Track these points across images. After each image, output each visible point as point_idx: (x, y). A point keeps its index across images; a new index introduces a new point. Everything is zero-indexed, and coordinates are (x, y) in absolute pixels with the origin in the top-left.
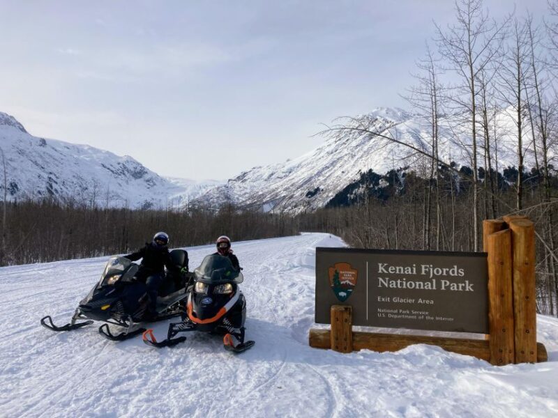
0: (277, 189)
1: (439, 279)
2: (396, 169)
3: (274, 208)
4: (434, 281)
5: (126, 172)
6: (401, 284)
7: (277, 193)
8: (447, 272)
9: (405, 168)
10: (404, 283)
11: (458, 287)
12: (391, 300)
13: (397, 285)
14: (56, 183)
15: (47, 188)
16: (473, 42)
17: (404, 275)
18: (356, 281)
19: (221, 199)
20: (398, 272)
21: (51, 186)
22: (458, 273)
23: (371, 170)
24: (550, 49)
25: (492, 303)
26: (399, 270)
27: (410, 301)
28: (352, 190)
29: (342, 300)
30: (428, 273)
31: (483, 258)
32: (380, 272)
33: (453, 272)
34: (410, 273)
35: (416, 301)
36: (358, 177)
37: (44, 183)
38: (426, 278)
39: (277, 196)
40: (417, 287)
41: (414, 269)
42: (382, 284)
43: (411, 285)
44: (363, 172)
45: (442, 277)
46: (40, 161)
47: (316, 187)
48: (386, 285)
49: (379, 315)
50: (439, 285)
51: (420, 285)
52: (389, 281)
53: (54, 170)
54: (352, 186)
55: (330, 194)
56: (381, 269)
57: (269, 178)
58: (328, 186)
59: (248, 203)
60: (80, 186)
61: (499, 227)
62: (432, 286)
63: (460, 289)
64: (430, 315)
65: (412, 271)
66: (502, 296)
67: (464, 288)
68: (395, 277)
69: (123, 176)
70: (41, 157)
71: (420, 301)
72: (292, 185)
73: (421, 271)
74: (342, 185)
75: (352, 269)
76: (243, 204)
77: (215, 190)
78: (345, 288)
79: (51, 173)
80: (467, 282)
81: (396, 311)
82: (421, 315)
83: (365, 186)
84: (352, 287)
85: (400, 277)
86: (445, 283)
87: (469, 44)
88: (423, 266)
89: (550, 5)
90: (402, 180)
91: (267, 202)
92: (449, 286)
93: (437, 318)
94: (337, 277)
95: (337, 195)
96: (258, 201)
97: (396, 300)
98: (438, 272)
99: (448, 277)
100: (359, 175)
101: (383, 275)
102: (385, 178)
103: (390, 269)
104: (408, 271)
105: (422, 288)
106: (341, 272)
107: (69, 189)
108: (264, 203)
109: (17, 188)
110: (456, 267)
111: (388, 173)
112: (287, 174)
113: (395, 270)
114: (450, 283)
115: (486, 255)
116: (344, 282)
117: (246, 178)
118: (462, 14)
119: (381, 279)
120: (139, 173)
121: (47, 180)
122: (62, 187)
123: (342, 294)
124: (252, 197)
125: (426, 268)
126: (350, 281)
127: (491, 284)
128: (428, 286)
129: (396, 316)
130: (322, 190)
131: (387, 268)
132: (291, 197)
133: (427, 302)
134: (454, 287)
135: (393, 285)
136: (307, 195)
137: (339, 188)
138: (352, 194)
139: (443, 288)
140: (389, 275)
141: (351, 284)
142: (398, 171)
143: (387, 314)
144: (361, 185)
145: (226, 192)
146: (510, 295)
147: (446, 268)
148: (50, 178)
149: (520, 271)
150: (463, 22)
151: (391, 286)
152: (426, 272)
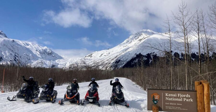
0: (104, 60)
1: (183, 98)
2: (150, 53)
3: (103, 67)
4: (182, 98)
5: (45, 53)
6: (172, 99)
7: (104, 62)
8: (185, 96)
9: (154, 53)
10: (173, 99)
11: (188, 100)
12: (169, 104)
13: (171, 99)
14: (18, 57)
15: (14, 59)
16: (185, 18)
17: (173, 97)
18: (159, 98)
19: (82, 64)
20: (171, 96)
21: (16, 58)
22: (188, 96)
23: (140, 53)
24: (210, 22)
25: (198, 105)
26: (172, 95)
27: (175, 104)
28: (133, 61)
29: (155, 103)
30: (180, 96)
31: (195, 92)
32: (166, 96)
33: (187, 96)
34: (175, 96)
35: (177, 104)
36: (135, 56)
37: (13, 57)
38: (179, 98)
39: (104, 63)
40: (177, 100)
41: (176, 95)
42: (167, 99)
43: (175, 99)
44: (137, 54)
45: (184, 97)
46: (12, 48)
47: (119, 60)
48: (168, 100)
49: (166, 108)
50: (183, 100)
51: (178, 99)
52: (169, 98)
53: (17, 52)
54: (133, 59)
55: (125, 62)
56: (166, 95)
57: (101, 56)
58: (124, 59)
59: (93, 65)
60: (27, 58)
61: (200, 83)
62: (181, 100)
63: (189, 101)
64: (181, 108)
65: (175, 95)
66: (201, 103)
67: (190, 100)
68: (170, 97)
69: (44, 54)
70: (12, 47)
71: (178, 104)
72: (110, 59)
73: (178, 96)
74: (129, 59)
75: (158, 95)
76: (91, 66)
77: (80, 60)
78: (156, 100)
79: (16, 53)
80: (191, 99)
81: (171, 107)
82: (178, 108)
83: (138, 60)
84: (158, 100)
85: (172, 97)
86: (185, 99)
87: (183, 19)
88: (178, 94)
89: (209, 7)
90: (152, 57)
91: (100, 65)
92: (186, 100)
93: (183, 109)
94: (154, 97)
95: (127, 63)
96: (96, 65)
97: (171, 104)
98: (183, 96)
99: (186, 97)
100: (136, 55)
101: (167, 97)
102: (145, 56)
103: (169, 95)
104: (174, 95)
105: (178, 100)
106: (155, 96)
107: (23, 59)
108: (99, 66)
109: (2, 59)
110: (188, 95)
111: (147, 54)
112: (108, 54)
113: (171, 95)
114: (186, 99)
115: (196, 91)
116: (156, 99)
117: (92, 56)
118: (181, 9)
119: (166, 98)
120: (51, 53)
121: (14, 56)
122: (20, 59)
123: (155, 102)
124: (94, 63)
125: (179, 95)
126: (157, 98)
127: (198, 99)
128: (180, 100)
129: (171, 109)
130: (122, 61)
131: (168, 95)
132: (110, 63)
133: (180, 104)
134: (187, 100)
135: (170, 99)
136: (116, 63)
137: (128, 60)
138: (133, 62)
139: (184, 101)
140: (169, 97)
141: (158, 99)
142: (151, 54)
143: (168, 108)
144: (136, 59)
145: (84, 61)
146: (203, 103)
147: (185, 95)
148: (15, 55)
149: (206, 96)
150: (181, 12)
151: (169, 100)
152: (179, 96)
